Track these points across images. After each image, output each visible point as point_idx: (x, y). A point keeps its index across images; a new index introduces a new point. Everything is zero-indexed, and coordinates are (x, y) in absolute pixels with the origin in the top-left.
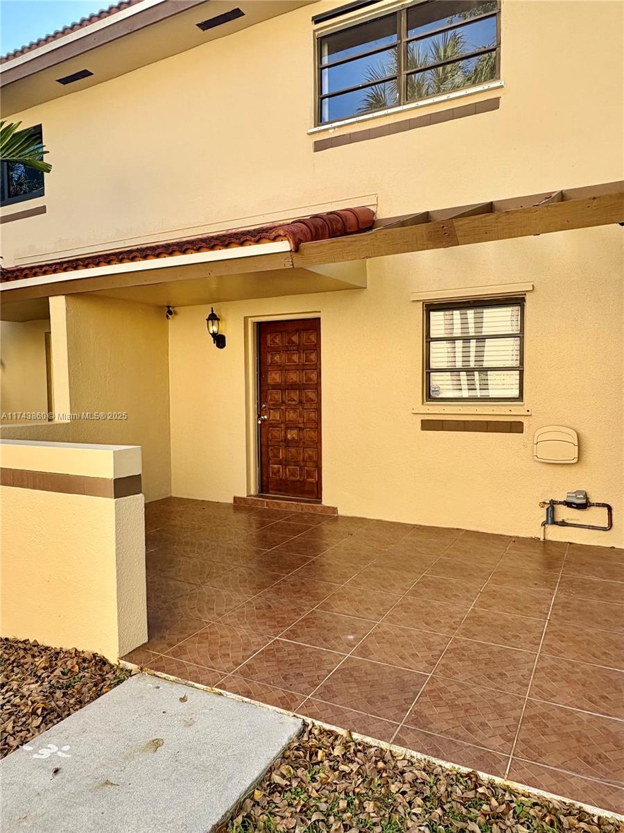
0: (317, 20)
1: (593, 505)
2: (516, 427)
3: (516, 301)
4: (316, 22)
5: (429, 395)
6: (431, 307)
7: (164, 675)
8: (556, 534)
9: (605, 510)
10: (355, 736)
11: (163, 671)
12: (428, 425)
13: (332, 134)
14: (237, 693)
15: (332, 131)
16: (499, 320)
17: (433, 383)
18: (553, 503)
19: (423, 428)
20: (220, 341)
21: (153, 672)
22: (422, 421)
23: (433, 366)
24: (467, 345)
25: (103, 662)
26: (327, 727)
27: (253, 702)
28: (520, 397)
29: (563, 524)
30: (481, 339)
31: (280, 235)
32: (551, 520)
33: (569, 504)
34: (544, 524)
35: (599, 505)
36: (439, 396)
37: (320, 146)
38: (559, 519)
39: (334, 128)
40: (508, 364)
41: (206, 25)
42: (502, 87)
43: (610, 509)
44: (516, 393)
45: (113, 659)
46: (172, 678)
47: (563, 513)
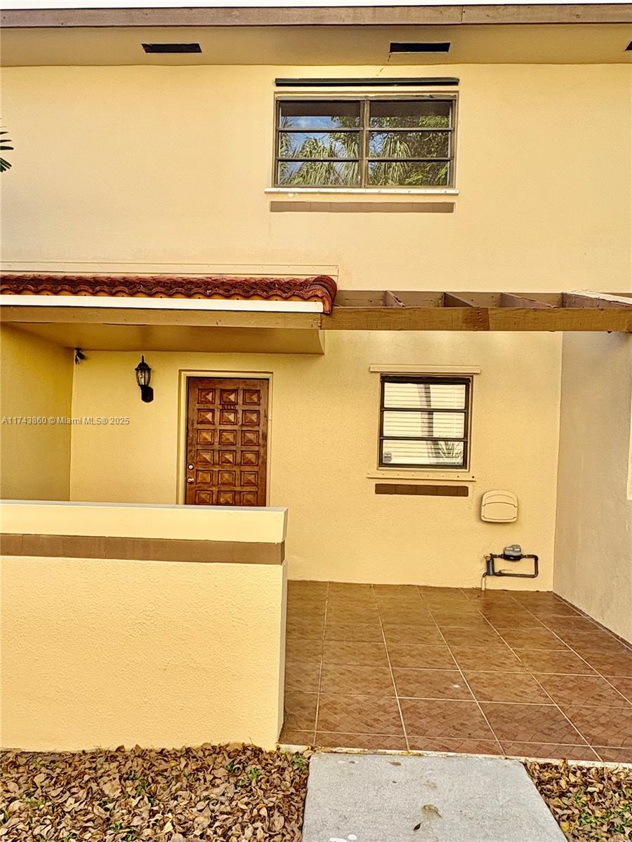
0: (280, 83)
1: (525, 557)
2: (462, 491)
4: (278, 85)
5: (382, 462)
6: (387, 378)
7: (345, 750)
8: (494, 584)
9: (533, 560)
10: (571, 763)
12: (381, 489)
13: (290, 198)
14: (436, 750)
15: (292, 194)
17: (385, 450)
18: (493, 557)
19: (377, 492)
20: (147, 394)
21: (329, 749)
22: (376, 485)
23: (386, 433)
26: (542, 761)
28: (464, 465)
29: (500, 574)
32: (490, 571)
33: (506, 557)
34: (484, 576)
35: (530, 556)
36: (392, 462)
37: (276, 207)
38: (497, 570)
39: (294, 193)
41: (150, 48)
42: (457, 194)
43: (536, 558)
44: (459, 460)
45: (269, 743)
47: (500, 565)
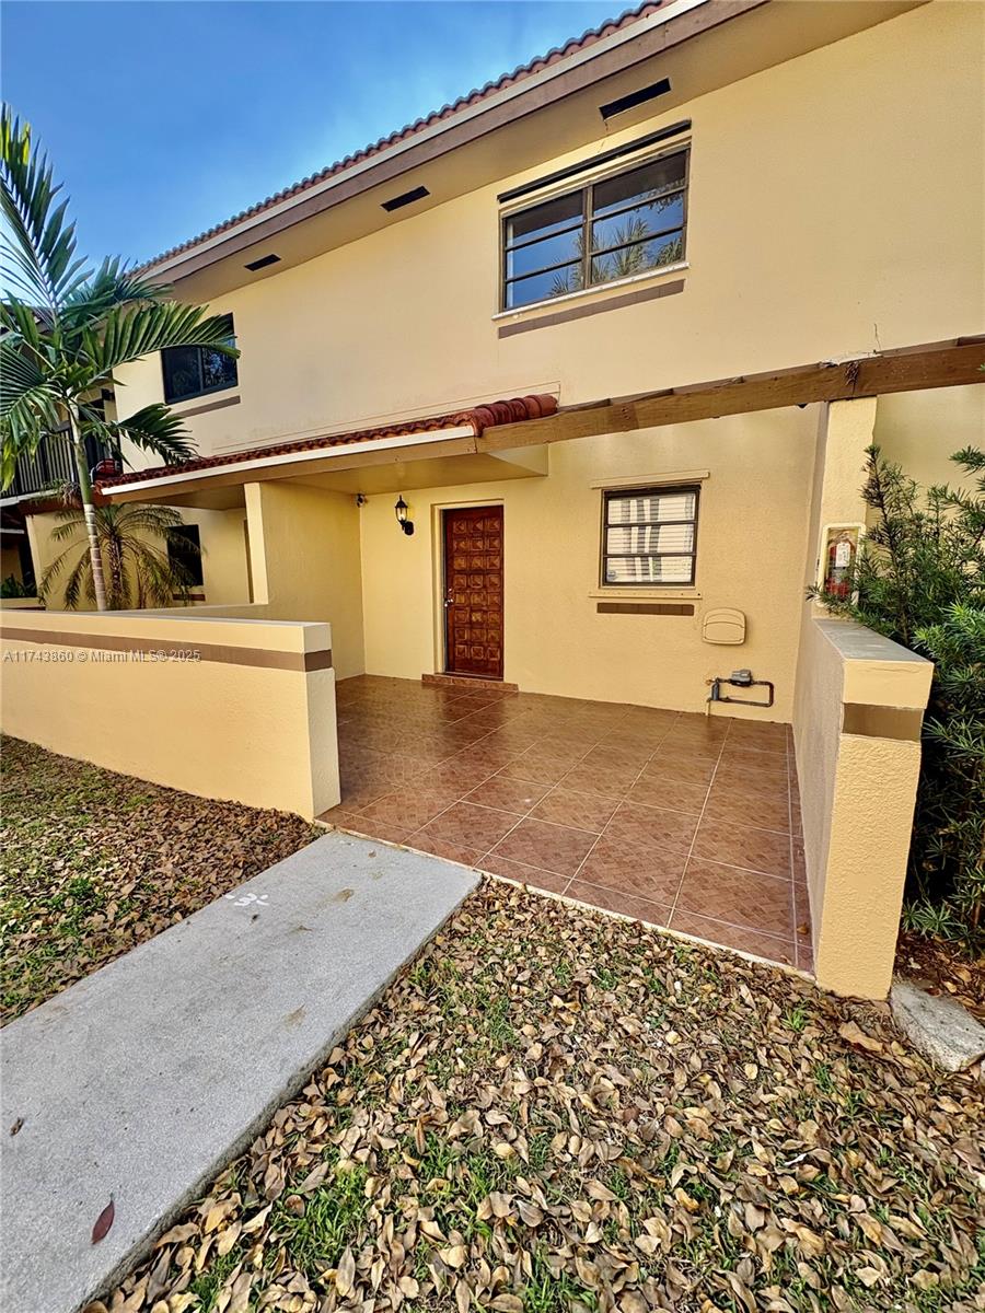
0: (503, 198)
1: (756, 683)
2: (687, 610)
3: (691, 488)
4: (502, 201)
5: (605, 580)
6: (610, 495)
7: (355, 833)
8: (720, 709)
9: (768, 687)
10: (530, 888)
11: (354, 829)
12: (603, 608)
13: (516, 320)
14: (422, 849)
15: (517, 316)
16: (674, 507)
17: (610, 568)
18: (719, 681)
19: (599, 611)
20: (408, 527)
21: (345, 830)
22: (599, 604)
23: (610, 551)
24: (642, 531)
25: (300, 821)
26: (504, 880)
27: (436, 857)
28: (692, 582)
29: (728, 700)
30: (656, 525)
31: (463, 420)
32: (717, 696)
33: (733, 682)
34: (709, 700)
35: (762, 683)
36: (617, 580)
37: (504, 332)
38: (723, 696)
39: (518, 313)
40: (681, 550)
41: (390, 206)
42: (687, 268)
43: (772, 687)
44: (688, 578)
45: (309, 820)
46: (363, 835)
47: (728, 690)
